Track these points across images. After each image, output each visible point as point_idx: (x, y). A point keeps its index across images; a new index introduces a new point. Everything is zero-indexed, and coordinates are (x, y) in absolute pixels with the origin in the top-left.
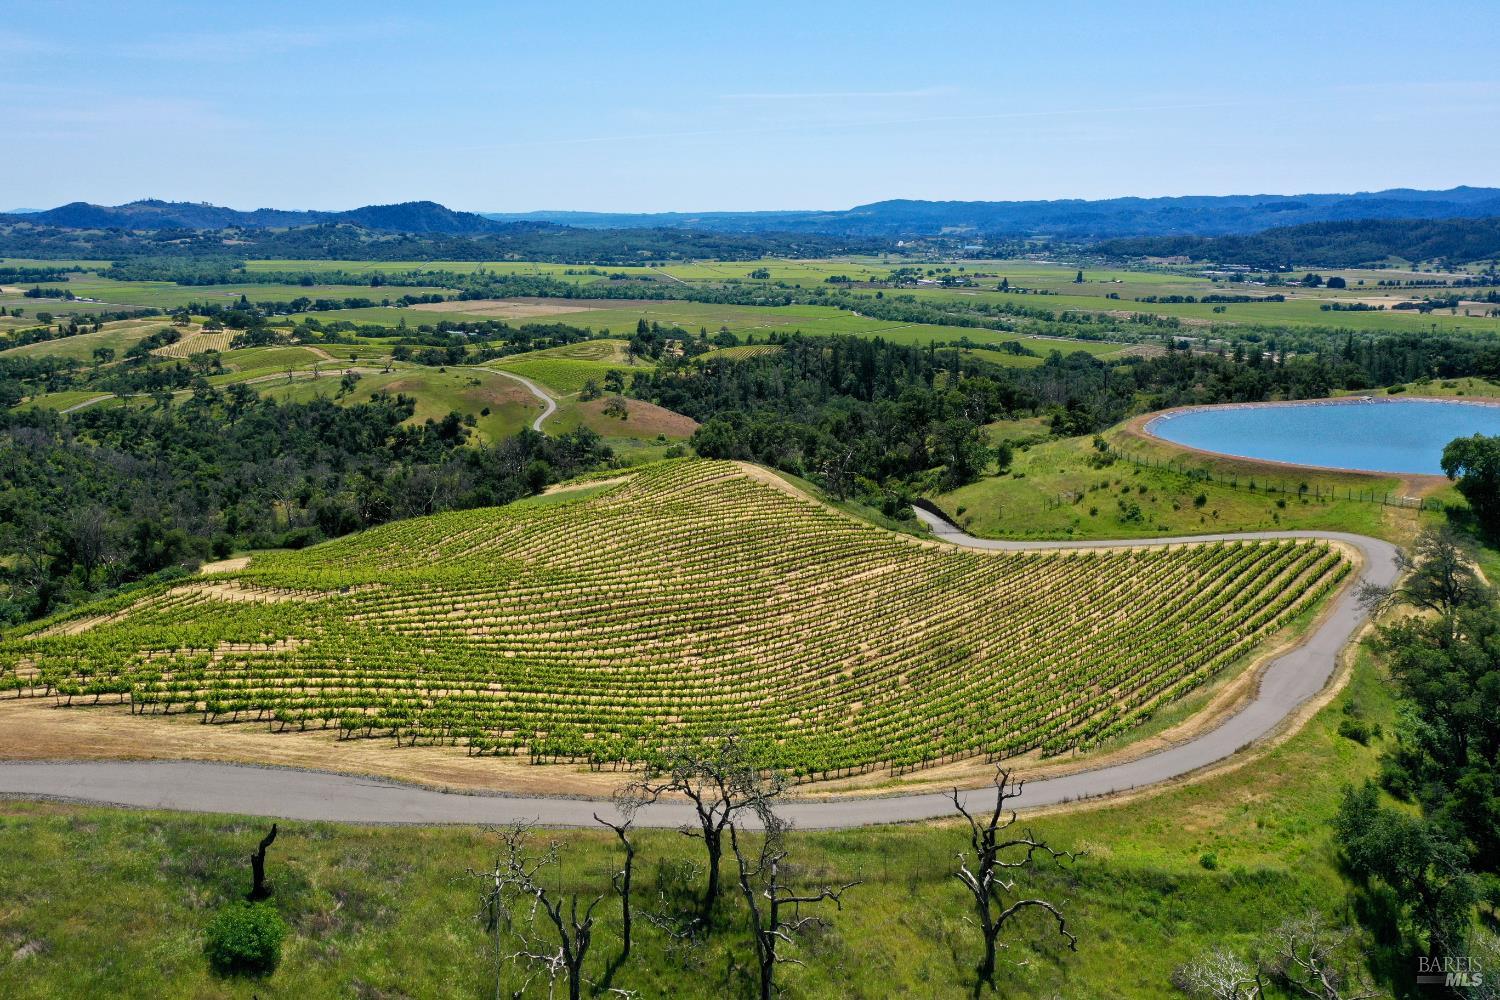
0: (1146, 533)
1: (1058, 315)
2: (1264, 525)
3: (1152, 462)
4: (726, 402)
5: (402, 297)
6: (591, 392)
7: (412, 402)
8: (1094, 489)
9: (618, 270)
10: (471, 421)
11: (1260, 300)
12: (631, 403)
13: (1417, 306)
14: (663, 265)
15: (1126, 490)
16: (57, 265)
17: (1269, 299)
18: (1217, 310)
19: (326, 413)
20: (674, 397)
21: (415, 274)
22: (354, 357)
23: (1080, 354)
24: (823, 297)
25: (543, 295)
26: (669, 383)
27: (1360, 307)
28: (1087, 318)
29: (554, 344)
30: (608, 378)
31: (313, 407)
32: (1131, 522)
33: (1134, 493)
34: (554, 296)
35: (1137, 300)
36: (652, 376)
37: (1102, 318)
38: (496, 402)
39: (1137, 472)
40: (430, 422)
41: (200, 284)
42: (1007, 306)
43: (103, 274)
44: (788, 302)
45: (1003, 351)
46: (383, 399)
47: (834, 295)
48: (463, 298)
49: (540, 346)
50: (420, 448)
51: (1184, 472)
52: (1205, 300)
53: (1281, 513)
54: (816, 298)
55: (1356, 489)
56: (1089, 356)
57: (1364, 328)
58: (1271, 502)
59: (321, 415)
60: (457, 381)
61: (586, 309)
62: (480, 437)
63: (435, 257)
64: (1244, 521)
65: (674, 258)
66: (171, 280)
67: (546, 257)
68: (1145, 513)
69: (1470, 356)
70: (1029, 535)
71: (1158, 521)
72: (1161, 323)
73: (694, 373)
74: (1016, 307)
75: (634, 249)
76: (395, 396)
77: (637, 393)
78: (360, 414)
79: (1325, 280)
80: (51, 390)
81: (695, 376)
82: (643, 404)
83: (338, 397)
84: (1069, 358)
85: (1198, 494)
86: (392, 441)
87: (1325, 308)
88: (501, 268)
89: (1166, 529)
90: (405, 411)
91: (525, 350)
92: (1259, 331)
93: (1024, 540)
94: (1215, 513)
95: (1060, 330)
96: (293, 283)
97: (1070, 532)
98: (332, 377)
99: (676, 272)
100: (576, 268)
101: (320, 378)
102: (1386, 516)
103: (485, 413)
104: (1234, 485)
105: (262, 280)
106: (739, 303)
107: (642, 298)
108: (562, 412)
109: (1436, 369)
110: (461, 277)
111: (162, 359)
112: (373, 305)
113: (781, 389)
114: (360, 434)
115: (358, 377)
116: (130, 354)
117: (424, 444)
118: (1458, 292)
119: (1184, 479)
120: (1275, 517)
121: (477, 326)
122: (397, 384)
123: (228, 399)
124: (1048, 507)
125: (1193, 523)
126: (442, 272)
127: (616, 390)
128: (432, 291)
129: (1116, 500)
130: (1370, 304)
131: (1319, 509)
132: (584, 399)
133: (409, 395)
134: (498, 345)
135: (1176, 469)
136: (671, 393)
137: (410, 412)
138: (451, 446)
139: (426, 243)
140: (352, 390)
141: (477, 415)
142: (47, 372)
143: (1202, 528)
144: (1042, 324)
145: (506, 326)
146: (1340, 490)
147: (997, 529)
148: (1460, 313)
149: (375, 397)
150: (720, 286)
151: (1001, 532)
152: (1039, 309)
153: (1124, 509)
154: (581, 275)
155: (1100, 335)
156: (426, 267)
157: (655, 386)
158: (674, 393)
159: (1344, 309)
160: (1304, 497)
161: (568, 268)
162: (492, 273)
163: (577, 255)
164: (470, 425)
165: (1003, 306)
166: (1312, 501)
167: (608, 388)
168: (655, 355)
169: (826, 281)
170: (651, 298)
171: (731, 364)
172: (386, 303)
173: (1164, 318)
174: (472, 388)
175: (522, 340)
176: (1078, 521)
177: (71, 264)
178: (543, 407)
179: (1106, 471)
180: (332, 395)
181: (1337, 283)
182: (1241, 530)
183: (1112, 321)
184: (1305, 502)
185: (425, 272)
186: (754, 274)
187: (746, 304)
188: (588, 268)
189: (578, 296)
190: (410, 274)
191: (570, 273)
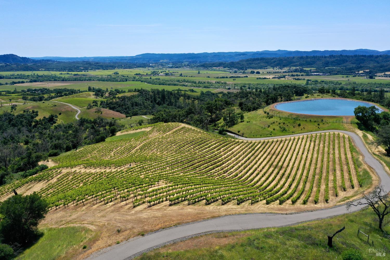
0: (290, 134)
1: (197, 82)
2: (317, 130)
3: (284, 117)
4: (128, 107)
5: (12, 82)
6: (90, 107)
7: (37, 112)
8: (271, 124)
9: (76, 73)
10: (57, 117)
11: (243, 77)
12: (102, 109)
13: (277, 78)
14: (88, 71)
15: (280, 124)
17: (244, 77)
18: (234, 80)
19: (10, 116)
20: (113, 107)
21: (13, 75)
22: (10, 100)
23: (208, 92)
24: (136, 79)
25: (55, 80)
26: (111, 103)
27: (265, 78)
28: (205, 83)
29: (70, 94)
30: (93, 103)
31: (5, 115)
32: (284, 131)
33: (282, 124)
34: (58, 80)
35: (214, 78)
36: (106, 101)
37: (208, 82)
38: (63, 111)
39: (280, 119)
40: (44, 117)
42: (184, 80)
44: (126, 81)
45: (189, 91)
46: (27, 112)
47: (138, 78)
48: (31, 82)
49: (66, 95)
50: (43, 125)
51: (293, 118)
52: (230, 78)
53: (320, 127)
54: (134, 79)
55: (335, 120)
56: (210, 92)
57: (268, 83)
58: (316, 124)
59: (9, 117)
60: (49, 105)
61: (69, 84)
62: (60, 121)
63: (18, 70)
64: (312, 129)
65: (90, 69)
67: (53, 70)
68: (287, 129)
69: (301, 89)
70: (261, 136)
71: (291, 130)
72: (222, 83)
73: (118, 100)
74: (186, 80)
75: (78, 67)
76: (31, 111)
77: (102, 106)
78: (21, 116)
79: (256, 72)
81: (118, 101)
82: (105, 109)
83: (12, 112)
84: (206, 92)
85: (298, 123)
86: (33, 124)
87: (258, 79)
88: (40, 73)
89: (294, 132)
90: (36, 115)
91: (62, 96)
92: (245, 84)
93: (260, 138)
94: (304, 128)
95: (199, 86)
97: (271, 135)
98: (7, 106)
99: (92, 73)
100: (63, 73)
101: (3, 106)
102: (345, 126)
103: (60, 114)
104: (306, 121)
106: (113, 81)
107: (85, 80)
108: (83, 113)
109: (294, 92)
110: (28, 76)
113: (142, 103)
114: (23, 122)
115: (16, 106)
117: (44, 124)
118: (285, 74)
119: (293, 120)
120: (318, 128)
121: (40, 89)
122: (31, 107)
124: (262, 129)
125: (299, 130)
126: (21, 74)
127: (96, 106)
128: (21, 80)
129: (278, 126)
130: (267, 77)
131: (327, 125)
132: (88, 109)
133: (35, 110)
134: (53, 95)
135: (290, 117)
136: (112, 106)
137: (37, 115)
138: (52, 124)
139: (14, 66)
140: (15, 109)
141: (58, 115)
143: (302, 131)
144: (194, 84)
145: (49, 89)
146: (331, 120)
147: (252, 135)
148: (287, 79)
149: (24, 111)
150: (106, 77)
151: (254, 136)
152: (192, 81)
153: (281, 128)
154: (65, 74)
155: (209, 87)
156: (16, 73)
157: (107, 104)
158: (113, 106)
159: (262, 79)
160: (323, 123)
161: (60, 72)
162: (37, 74)
163: (61, 69)
164: (56, 118)
165: (183, 80)
166: (325, 123)
167: (94, 105)
168: (102, 96)
169: (135, 75)
170: (88, 80)
171: (127, 97)
172: (7, 84)
173: (223, 82)
174: (54, 107)
175: (60, 93)
176: (272, 132)
178: (77, 112)
179: (271, 119)
180: (9, 111)
181: (258, 73)
182: (312, 131)
183: (211, 83)
184: (324, 124)
185: (16, 74)
186: (114, 73)
187: (115, 81)
188: (66, 72)
189: (66, 81)
190: (11, 75)
191: (61, 74)
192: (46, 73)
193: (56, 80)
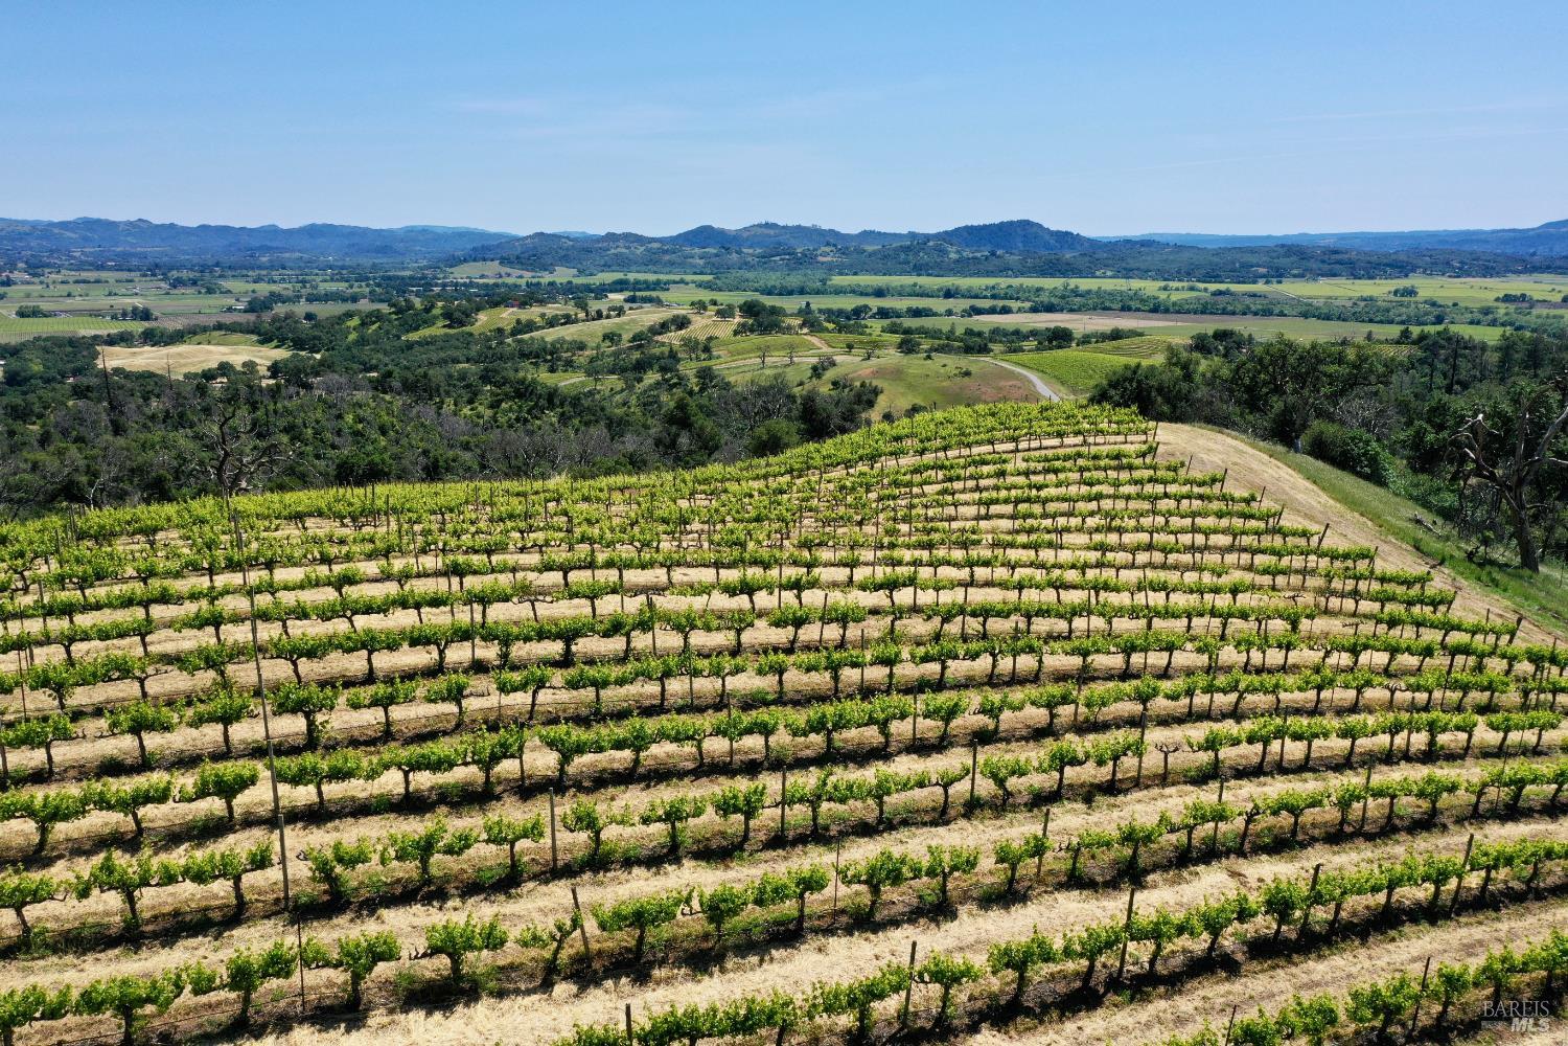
5: (969, 308)
7: (876, 392)
9: (1222, 287)
14: (1279, 282)
16: (663, 277)
21: (993, 288)
22: (850, 347)
24: (1490, 317)
25: (1126, 309)
34: (1138, 310)
41: (780, 294)
43: (700, 285)
46: (845, 387)
47: (1507, 315)
48: (1034, 310)
60: (942, 370)
61: (1172, 323)
63: (1023, 274)
65: (1295, 276)
66: (756, 290)
67: (1144, 274)
75: (1247, 266)
76: (858, 384)
80: (552, 370)
83: (800, 384)
88: (1085, 284)
90: (866, 402)
96: (867, 295)
99: (1295, 289)
100: (1172, 284)
105: (839, 291)
106: (1371, 321)
107: (1244, 314)
110: (1039, 290)
111: (663, 344)
112: (935, 314)
115: (833, 364)
116: (634, 339)
122: (869, 372)
123: (693, 383)
126: (1021, 286)
128: (1000, 303)
133: (876, 384)
134: (1031, 344)
139: (1013, 259)
140: (819, 376)
142: (552, 354)
149: (835, 384)
150: (1349, 303)
154: (1179, 293)
156: (1003, 282)
161: (1163, 284)
162: (1077, 288)
163: (1178, 272)
169: (1497, 300)
170: (1256, 314)
174: (957, 378)
177: (677, 278)
180: (793, 381)
185: (1004, 286)
186: (1396, 293)
187: (1381, 322)
188: (1185, 284)
189: (1167, 311)
190: (987, 288)
191: (1165, 289)
192: (1109, 284)
193: (1129, 309)
